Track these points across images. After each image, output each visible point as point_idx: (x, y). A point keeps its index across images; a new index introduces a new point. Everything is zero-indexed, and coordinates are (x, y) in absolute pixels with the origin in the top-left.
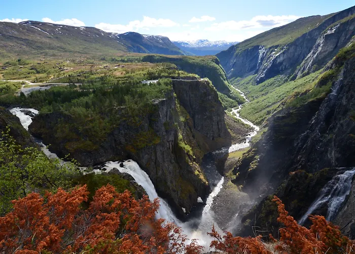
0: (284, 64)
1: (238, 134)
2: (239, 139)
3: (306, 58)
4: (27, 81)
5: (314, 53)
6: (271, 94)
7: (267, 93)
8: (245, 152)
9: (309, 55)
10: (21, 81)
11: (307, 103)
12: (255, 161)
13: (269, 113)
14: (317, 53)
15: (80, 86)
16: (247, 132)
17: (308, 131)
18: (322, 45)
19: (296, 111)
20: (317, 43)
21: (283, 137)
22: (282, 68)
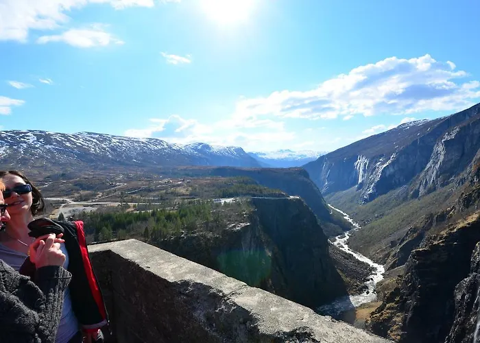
0: (397, 176)
1: (353, 278)
2: (357, 286)
3: (426, 169)
4: (68, 200)
5: (435, 163)
6: (390, 216)
7: (383, 215)
8: (373, 310)
9: (428, 165)
10: (61, 199)
11: (455, 230)
12: (395, 327)
13: (393, 244)
14: (439, 163)
15: (134, 206)
16: (367, 275)
17: (474, 273)
18: (443, 153)
19: (442, 242)
20: (435, 151)
21: (434, 284)
22: (395, 181)
